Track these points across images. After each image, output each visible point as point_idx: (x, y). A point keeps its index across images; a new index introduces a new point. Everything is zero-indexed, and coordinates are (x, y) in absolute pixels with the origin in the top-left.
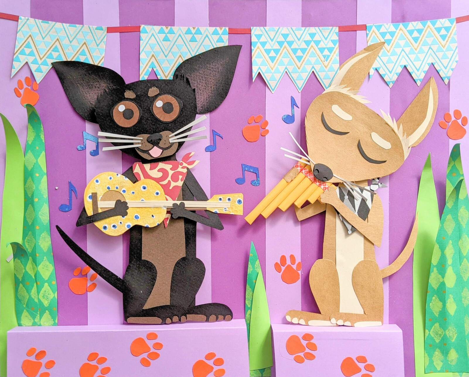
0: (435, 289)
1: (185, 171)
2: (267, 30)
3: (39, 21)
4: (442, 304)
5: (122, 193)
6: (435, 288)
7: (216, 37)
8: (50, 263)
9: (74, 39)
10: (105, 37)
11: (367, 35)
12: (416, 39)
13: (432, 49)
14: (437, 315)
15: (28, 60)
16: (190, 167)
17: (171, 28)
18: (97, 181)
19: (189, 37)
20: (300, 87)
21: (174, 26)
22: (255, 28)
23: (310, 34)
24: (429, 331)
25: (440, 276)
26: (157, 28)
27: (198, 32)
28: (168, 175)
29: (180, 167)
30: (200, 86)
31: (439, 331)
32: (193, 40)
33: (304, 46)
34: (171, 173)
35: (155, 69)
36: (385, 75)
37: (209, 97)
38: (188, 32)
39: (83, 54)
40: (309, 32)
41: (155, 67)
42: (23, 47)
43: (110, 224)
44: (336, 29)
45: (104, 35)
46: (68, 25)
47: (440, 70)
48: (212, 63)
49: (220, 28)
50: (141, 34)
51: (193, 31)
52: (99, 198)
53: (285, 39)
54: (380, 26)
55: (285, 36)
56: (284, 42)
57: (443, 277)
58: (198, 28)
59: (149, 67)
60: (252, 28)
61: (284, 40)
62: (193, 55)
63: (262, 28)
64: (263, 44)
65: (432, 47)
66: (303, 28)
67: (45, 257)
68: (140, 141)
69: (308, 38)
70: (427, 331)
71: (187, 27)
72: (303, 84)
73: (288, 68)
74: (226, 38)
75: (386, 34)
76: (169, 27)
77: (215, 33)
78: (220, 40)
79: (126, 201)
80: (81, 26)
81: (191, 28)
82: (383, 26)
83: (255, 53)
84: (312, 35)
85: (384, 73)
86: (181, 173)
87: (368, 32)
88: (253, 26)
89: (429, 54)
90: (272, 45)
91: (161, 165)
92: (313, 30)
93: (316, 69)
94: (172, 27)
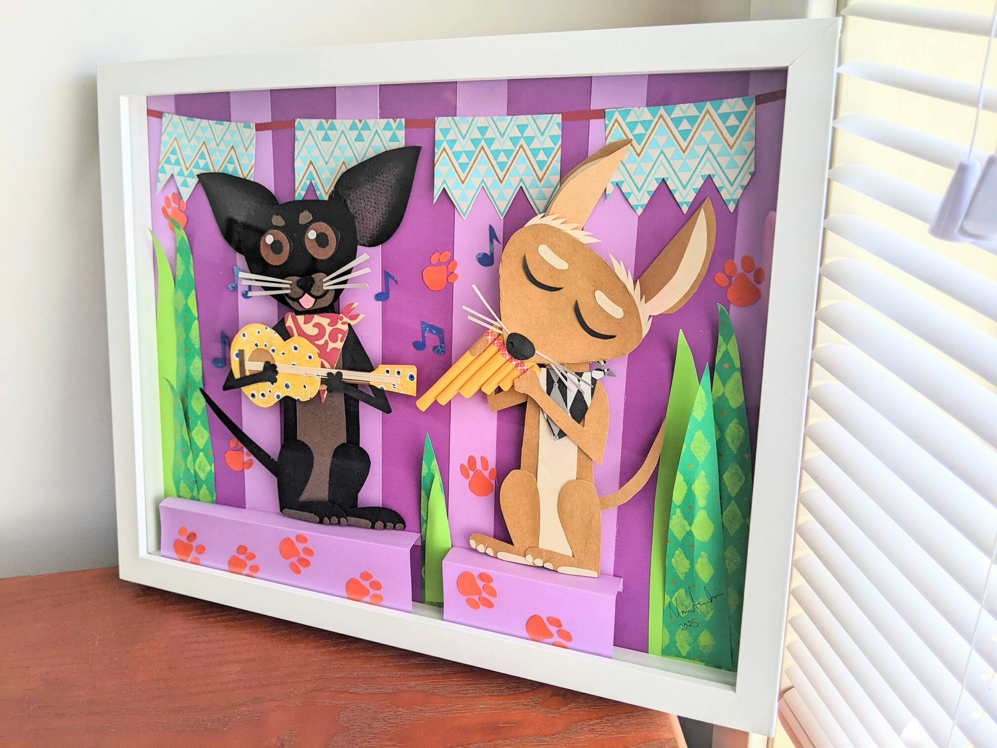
0: (678, 540)
1: (345, 328)
2: (456, 121)
3: (184, 118)
4: (689, 563)
5: (272, 353)
6: (679, 538)
7: (388, 134)
8: (205, 429)
9: (221, 140)
10: (253, 138)
11: (606, 126)
12: (684, 134)
13: (711, 151)
14: (682, 577)
15: (174, 171)
16: (353, 323)
17: (332, 121)
18: (244, 335)
19: (355, 133)
20: (502, 211)
21: (336, 118)
22: (440, 118)
23: (518, 126)
24: (671, 598)
25: (686, 523)
26: (314, 122)
27: (366, 127)
28: (325, 333)
29: (340, 322)
30: (369, 207)
31: (685, 600)
32: (359, 138)
33: (509, 145)
34: (329, 329)
35: (313, 182)
36: (630, 194)
37: (380, 224)
38: (353, 127)
39: (231, 161)
40: (518, 123)
41: (314, 179)
42: (168, 154)
43: (258, 391)
44: (558, 118)
45: (252, 135)
46: (215, 122)
47: (722, 187)
48: (382, 173)
49: (394, 120)
50: (296, 131)
51: (360, 125)
52: (247, 356)
53: (483, 134)
54: (628, 112)
55: (483, 130)
56: (481, 139)
57: (690, 525)
58: (365, 121)
59: (307, 179)
60: (437, 119)
61: (482, 137)
62: (360, 162)
63: (450, 118)
64: (452, 143)
65: (711, 147)
66: (510, 117)
67: (199, 421)
68: (288, 286)
69: (516, 133)
70: (667, 596)
71: (352, 121)
72: (507, 206)
73: (486, 181)
74: (401, 134)
75: (637, 125)
76: (330, 121)
77: (387, 127)
78: (394, 138)
79: (276, 364)
80: (228, 123)
81: (357, 121)
82: (632, 111)
83: (439, 158)
84: (522, 128)
85: (629, 191)
86: (340, 331)
87: (607, 122)
88: (438, 116)
89: (705, 158)
90: (462, 145)
91: (317, 318)
92: (522, 119)
93: (526, 184)
94: (334, 120)
